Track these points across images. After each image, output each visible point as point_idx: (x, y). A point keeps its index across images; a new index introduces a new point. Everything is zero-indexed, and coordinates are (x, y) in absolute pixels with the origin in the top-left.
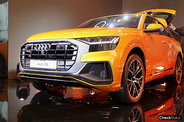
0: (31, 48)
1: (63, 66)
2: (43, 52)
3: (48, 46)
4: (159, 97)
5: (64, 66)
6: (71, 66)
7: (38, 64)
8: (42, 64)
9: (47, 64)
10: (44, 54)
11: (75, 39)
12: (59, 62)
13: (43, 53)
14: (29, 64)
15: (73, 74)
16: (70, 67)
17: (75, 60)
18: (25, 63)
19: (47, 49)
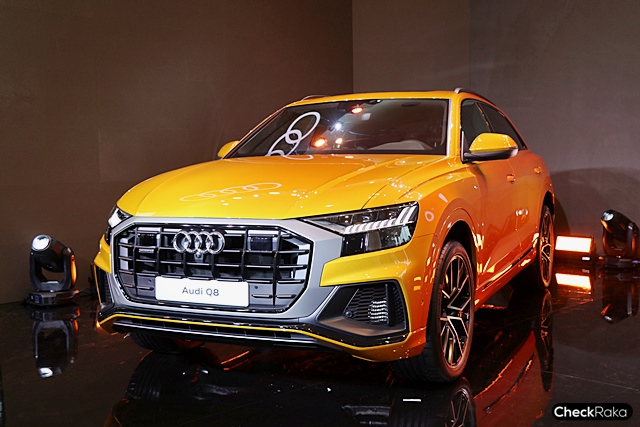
0: (155, 240)
1: (270, 297)
2: (200, 257)
3: (215, 238)
4: (497, 338)
5: (274, 296)
6: (295, 298)
7: (185, 291)
8: (198, 292)
9: (216, 293)
10: (204, 262)
11: (299, 219)
12: (256, 287)
13: (202, 259)
14: (152, 289)
15: (301, 320)
16: (292, 300)
17: (305, 282)
18: (136, 284)
19: (213, 248)
